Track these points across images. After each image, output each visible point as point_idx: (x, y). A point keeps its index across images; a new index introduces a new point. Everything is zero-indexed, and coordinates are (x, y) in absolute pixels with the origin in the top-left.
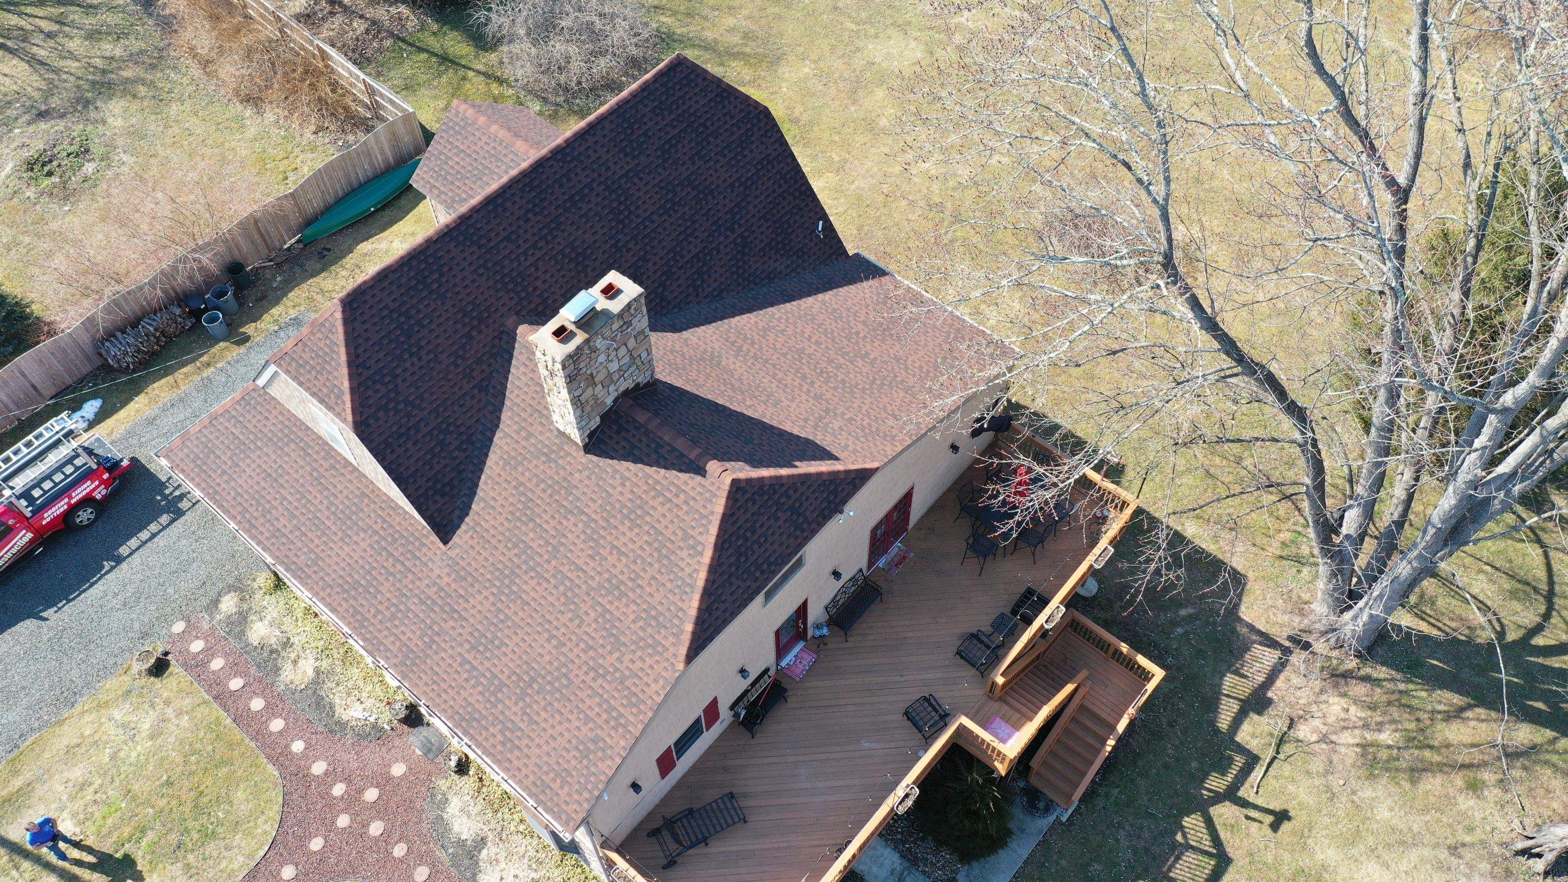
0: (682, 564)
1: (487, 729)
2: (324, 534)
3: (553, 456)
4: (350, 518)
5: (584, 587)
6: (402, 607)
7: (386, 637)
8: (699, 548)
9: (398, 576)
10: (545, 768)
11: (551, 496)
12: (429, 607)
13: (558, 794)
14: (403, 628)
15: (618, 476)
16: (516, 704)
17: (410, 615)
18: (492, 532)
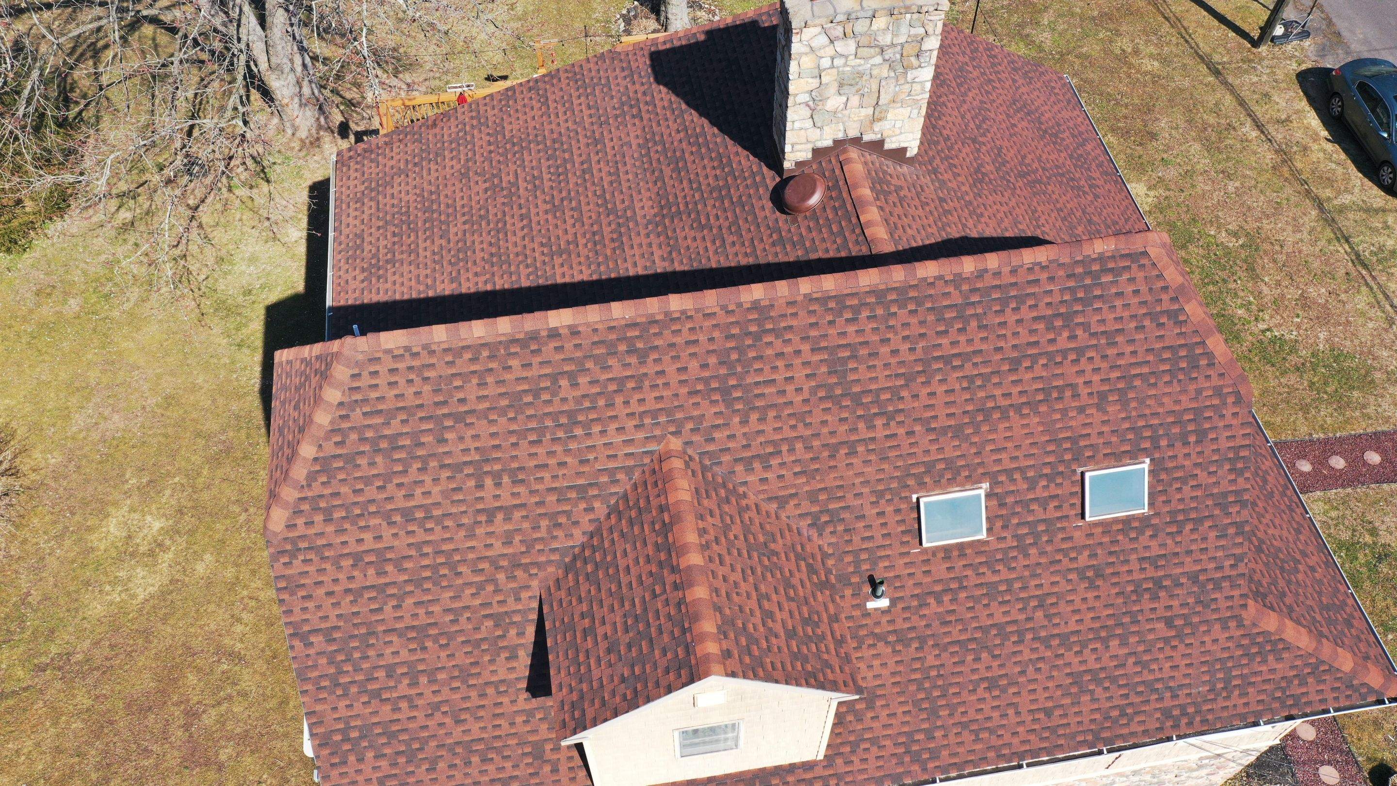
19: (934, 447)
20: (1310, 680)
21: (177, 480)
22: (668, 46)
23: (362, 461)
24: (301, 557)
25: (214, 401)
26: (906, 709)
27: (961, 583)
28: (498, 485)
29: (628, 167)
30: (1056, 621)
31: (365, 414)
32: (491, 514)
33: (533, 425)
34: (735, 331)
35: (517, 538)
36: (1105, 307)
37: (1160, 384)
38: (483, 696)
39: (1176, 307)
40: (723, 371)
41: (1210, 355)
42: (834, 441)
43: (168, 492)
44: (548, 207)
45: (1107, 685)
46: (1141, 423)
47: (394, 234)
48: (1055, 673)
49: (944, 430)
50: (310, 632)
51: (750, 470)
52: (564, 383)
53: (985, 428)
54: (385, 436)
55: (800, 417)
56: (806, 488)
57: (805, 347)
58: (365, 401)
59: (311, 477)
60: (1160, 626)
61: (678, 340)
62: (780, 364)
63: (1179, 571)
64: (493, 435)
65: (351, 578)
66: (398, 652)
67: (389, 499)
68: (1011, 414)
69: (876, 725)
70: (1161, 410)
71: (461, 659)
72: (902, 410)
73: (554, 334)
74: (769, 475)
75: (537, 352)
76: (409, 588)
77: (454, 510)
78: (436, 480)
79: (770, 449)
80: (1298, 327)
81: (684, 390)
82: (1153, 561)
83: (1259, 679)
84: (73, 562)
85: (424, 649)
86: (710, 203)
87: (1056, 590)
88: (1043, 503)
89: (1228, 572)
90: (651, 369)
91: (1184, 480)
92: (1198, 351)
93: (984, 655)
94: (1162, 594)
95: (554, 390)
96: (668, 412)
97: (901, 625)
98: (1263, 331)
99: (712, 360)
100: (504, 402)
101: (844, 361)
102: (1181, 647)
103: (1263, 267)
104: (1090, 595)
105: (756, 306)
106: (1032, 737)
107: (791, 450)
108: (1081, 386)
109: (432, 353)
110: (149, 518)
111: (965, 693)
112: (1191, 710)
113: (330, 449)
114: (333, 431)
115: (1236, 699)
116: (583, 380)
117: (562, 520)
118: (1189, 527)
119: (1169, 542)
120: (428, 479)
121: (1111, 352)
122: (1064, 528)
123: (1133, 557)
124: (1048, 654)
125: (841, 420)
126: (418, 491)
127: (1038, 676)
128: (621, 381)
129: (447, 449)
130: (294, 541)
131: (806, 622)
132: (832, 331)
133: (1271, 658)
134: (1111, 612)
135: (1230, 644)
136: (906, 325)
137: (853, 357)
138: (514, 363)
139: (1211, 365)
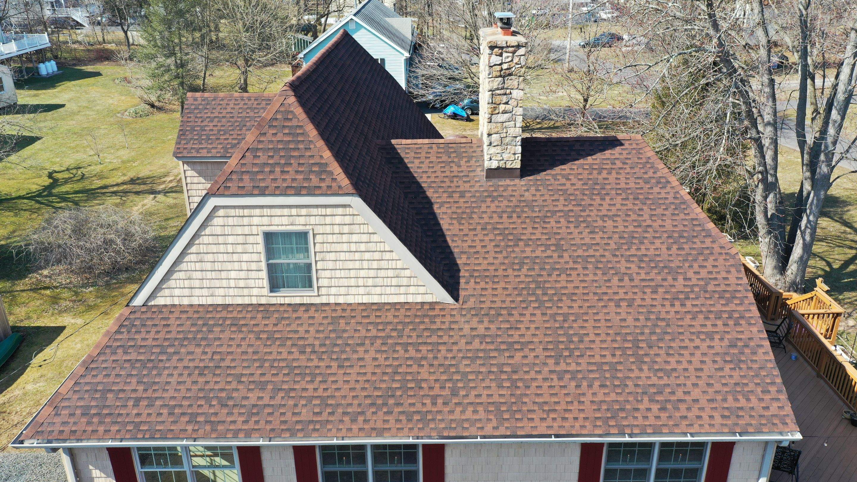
0: (663, 195)
1: (637, 410)
2: (314, 376)
3: (495, 194)
4: (336, 345)
5: (607, 254)
6: (456, 377)
7: (463, 412)
8: (663, 180)
9: (430, 356)
10: (719, 398)
11: (519, 217)
12: (484, 358)
13: (752, 408)
14: (474, 393)
15: (559, 177)
16: (641, 370)
17: (471, 377)
18: (492, 268)
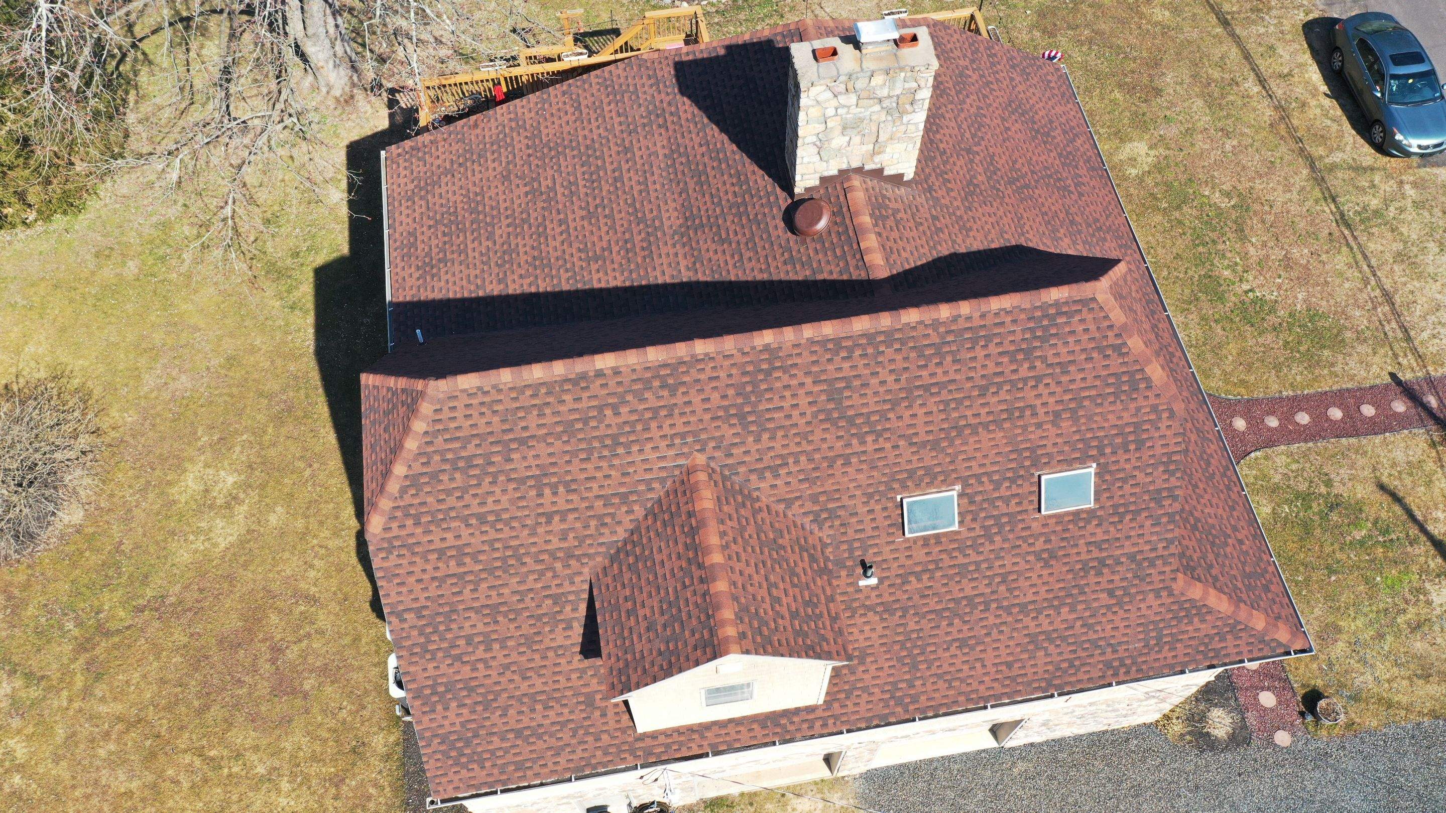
19: (915, 458)
20: (1229, 637)
21: (245, 437)
22: (691, 57)
23: (445, 477)
24: (396, 553)
25: (272, 362)
26: (891, 664)
27: (937, 564)
28: (555, 494)
29: (656, 177)
30: (1016, 593)
31: (445, 440)
32: (549, 517)
33: (584, 446)
34: (750, 368)
35: (571, 535)
36: (1060, 343)
37: (1106, 404)
38: (544, 658)
39: (1120, 342)
40: (740, 401)
41: (1148, 380)
42: (831, 454)
43: (238, 449)
44: (584, 213)
45: (1058, 643)
46: (1089, 435)
47: (444, 234)
48: (1015, 634)
49: (924, 444)
50: (404, 610)
51: (762, 478)
52: (608, 412)
53: (958, 442)
54: (462, 457)
55: (804, 436)
56: (809, 492)
57: (808, 380)
58: (446, 430)
59: (403, 490)
60: (1104, 596)
61: (702, 377)
62: (787, 394)
63: (1118, 552)
64: (550, 455)
65: (436, 568)
66: (475, 626)
67: (467, 506)
68: (980, 430)
69: (865, 676)
70: (1106, 425)
71: (526, 630)
72: (889, 429)
73: (600, 374)
74: (778, 482)
75: (587, 388)
76: (483, 576)
77: (519, 514)
78: (504, 491)
79: (779, 462)
80: (1279, 287)
81: (707, 417)
82: (1098, 545)
83: (1186, 636)
84: (158, 513)
85: (496, 622)
86: (730, 218)
87: (1016, 569)
88: (1006, 500)
89: (1160, 552)
90: (679, 399)
91: (1124, 480)
92: (1138, 377)
93: (956, 621)
94: (1105, 571)
95: (601, 417)
96: (694, 434)
97: (887, 598)
98: (1246, 292)
99: (731, 392)
100: (560, 429)
101: (840, 391)
102: (1121, 612)
103: (1252, 228)
104: (1045, 572)
105: (767, 348)
106: (996, 685)
107: (797, 462)
108: (1039, 406)
109: (500, 391)
110: (222, 473)
111: (940, 651)
112: (1128, 662)
113: (417, 468)
114: (420, 454)
115: (1166, 652)
116: (624, 410)
117: (608, 520)
118: (1128, 517)
119: (1112, 529)
120: (498, 490)
121: (1064, 379)
122: (1023, 520)
123: (1082, 542)
124: (1010, 619)
125: (838, 437)
126: (490, 500)
127: (1001, 637)
128: (655, 410)
129: (512, 467)
130: (389, 541)
131: (807, 604)
132: (830, 367)
133: (1196, 620)
134: (1062, 585)
135: (1162, 610)
136: (892, 361)
137: (847, 387)
138: (567, 397)
139: (1149, 388)
